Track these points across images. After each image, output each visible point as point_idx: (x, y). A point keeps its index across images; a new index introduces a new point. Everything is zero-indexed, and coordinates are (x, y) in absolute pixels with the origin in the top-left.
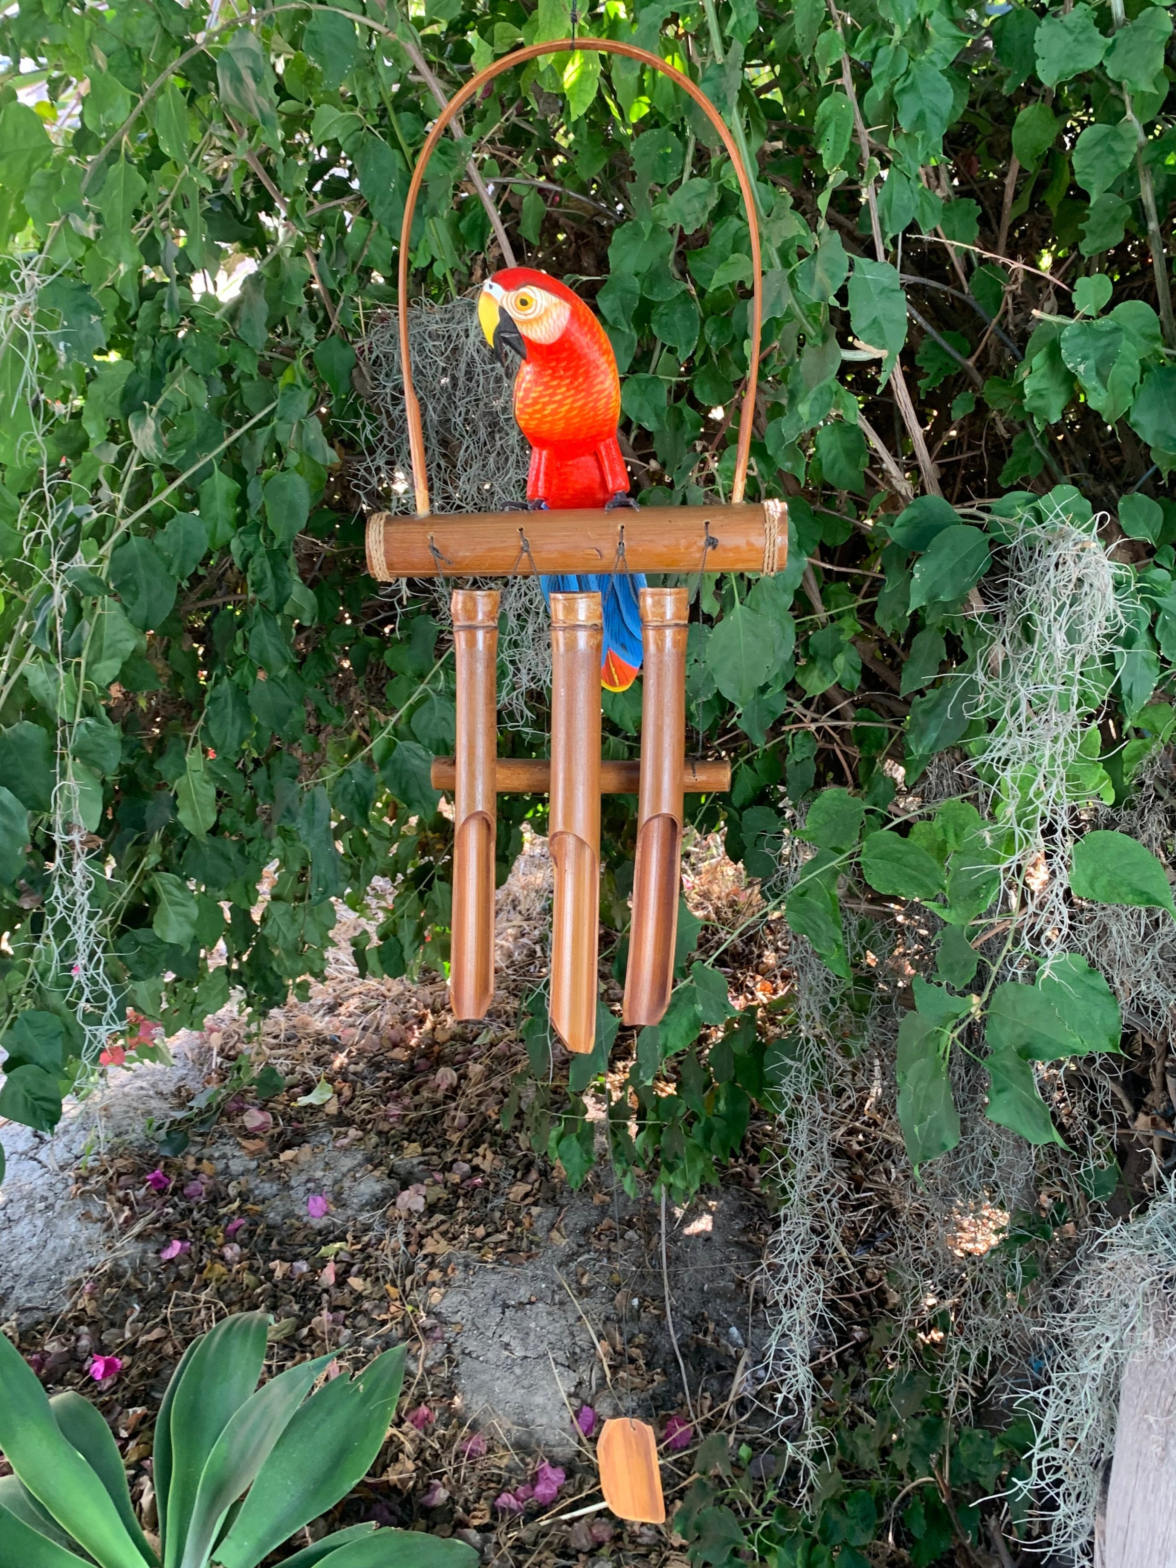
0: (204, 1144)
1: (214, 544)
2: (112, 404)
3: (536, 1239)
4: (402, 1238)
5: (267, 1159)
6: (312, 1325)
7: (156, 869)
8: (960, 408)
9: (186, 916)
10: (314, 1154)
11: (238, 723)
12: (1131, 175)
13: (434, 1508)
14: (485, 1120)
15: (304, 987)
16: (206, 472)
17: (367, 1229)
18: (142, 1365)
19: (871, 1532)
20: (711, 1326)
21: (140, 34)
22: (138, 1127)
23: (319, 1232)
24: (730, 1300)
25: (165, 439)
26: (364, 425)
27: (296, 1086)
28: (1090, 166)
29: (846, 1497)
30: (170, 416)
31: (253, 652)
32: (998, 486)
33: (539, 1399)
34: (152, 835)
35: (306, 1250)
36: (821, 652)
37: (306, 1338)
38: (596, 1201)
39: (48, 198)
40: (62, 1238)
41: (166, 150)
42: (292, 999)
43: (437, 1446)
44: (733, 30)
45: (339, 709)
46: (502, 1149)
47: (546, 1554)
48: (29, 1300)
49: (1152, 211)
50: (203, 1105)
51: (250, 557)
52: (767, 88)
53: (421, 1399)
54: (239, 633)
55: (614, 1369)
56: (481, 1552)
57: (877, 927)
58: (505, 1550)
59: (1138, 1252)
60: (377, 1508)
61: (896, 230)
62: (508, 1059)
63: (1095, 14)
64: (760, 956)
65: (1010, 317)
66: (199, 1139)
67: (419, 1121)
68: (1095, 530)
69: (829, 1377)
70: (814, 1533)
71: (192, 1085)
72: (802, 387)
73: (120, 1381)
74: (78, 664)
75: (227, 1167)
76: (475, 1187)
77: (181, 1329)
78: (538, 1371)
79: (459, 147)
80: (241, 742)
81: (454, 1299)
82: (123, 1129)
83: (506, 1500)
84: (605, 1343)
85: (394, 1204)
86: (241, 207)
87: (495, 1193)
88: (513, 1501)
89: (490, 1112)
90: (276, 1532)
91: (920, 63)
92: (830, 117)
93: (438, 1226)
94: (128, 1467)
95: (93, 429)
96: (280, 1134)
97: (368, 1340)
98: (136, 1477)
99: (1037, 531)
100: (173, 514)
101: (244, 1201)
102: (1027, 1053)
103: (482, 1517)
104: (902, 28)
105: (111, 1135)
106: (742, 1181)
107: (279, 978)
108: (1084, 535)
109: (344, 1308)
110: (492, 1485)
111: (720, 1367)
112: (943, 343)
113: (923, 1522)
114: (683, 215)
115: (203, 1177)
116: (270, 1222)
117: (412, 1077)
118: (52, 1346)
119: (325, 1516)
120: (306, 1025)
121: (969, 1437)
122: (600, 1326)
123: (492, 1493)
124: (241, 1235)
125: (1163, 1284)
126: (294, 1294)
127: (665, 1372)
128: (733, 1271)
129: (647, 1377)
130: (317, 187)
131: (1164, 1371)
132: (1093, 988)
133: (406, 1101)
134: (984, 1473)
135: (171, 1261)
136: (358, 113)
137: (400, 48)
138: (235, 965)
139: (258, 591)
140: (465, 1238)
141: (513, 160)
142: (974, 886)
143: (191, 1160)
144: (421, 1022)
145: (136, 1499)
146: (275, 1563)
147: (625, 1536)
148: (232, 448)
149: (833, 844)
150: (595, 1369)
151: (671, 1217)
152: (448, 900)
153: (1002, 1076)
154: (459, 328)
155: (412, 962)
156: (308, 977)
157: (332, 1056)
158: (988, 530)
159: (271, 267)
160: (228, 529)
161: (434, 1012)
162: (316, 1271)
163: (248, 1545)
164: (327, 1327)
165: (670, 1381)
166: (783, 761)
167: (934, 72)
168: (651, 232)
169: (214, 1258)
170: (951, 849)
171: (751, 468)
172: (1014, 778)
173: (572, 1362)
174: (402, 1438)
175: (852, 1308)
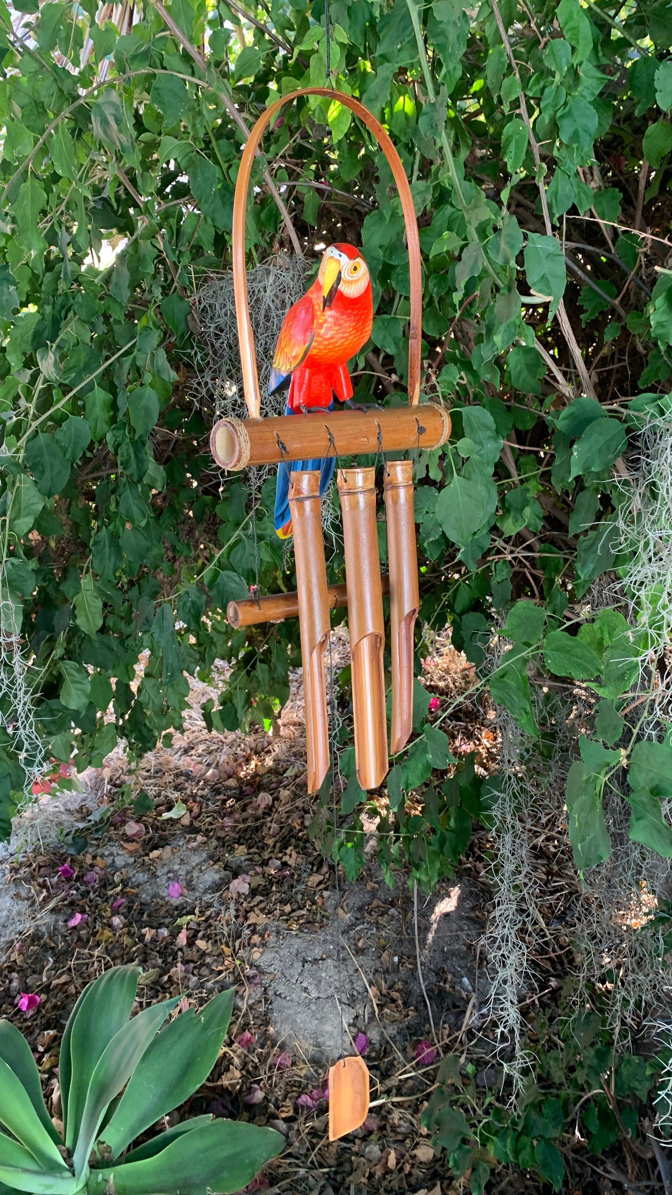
0: (98, 846)
1: (95, 437)
2: (26, 342)
3: (326, 914)
4: (233, 912)
5: (141, 856)
6: (171, 974)
7: (62, 659)
8: (610, 334)
9: (82, 690)
10: (173, 853)
11: (113, 559)
13: (254, 1105)
14: (291, 830)
15: (168, 737)
16: (90, 388)
17: (209, 906)
18: (54, 1001)
19: (560, 1127)
20: (450, 977)
21: (43, 93)
22: (53, 834)
23: (176, 908)
24: (462, 958)
25: (61, 366)
26: (196, 353)
27: (162, 805)
29: (541, 1102)
30: (65, 350)
31: (122, 510)
32: (637, 388)
33: (328, 1028)
34: (59, 634)
35: (167, 921)
36: (515, 505)
37: (166, 982)
38: (369, 888)
41: (60, 172)
42: (159, 744)
43: (257, 1061)
44: (445, 77)
45: (188, 546)
46: (303, 850)
50: (98, 819)
51: (119, 445)
52: (477, 113)
53: (245, 1027)
54: (113, 497)
55: (381, 1006)
56: (287, 1136)
57: (558, 698)
58: (303, 1135)
60: (215, 1104)
61: (561, 211)
64: (485, 713)
65: (643, 271)
66: (94, 842)
67: (246, 830)
69: (532, 1014)
70: (519, 1128)
71: (90, 805)
72: (496, 322)
73: (39, 1011)
74: (4, 521)
75: (114, 862)
76: (284, 877)
77: (81, 975)
78: (328, 1007)
79: (258, 163)
80: (115, 571)
81: (269, 956)
82: (43, 835)
83: (304, 1099)
84: (375, 988)
85: (228, 888)
86: (115, 205)
87: (298, 881)
88: (309, 1100)
89: (295, 824)
90: (143, 1120)
91: (574, 97)
92: (511, 136)
93: (257, 905)
94: (44, 1072)
95: (14, 360)
96: (150, 839)
97: (209, 984)
98: (49, 1079)
99: (659, 421)
100: (67, 417)
101: (125, 886)
102: (657, 792)
103: (287, 1112)
104: (561, 73)
105: (34, 840)
106: (472, 874)
107: (150, 730)
109: (193, 961)
110: (295, 1089)
111: (455, 1006)
112: (597, 288)
113: (597, 1122)
115: (97, 869)
116: (143, 900)
117: (241, 799)
119: (178, 1109)
120: (168, 762)
121: (628, 1061)
122: (371, 976)
123: (295, 1094)
124: (122, 910)
126: (158, 952)
127: (416, 1010)
128: (464, 937)
129: (404, 1013)
130: (168, 190)
133: (237, 816)
134: (639, 1087)
135: (75, 928)
136: (190, 141)
137: (217, 97)
138: (121, 722)
139: (125, 468)
140: (277, 913)
141: (298, 170)
142: (620, 672)
143: (89, 857)
144: (248, 760)
145: (48, 1096)
146: (143, 1142)
147: (388, 1127)
148: (107, 371)
149: (524, 640)
150: (368, 1006)
151: (421, 899)
152: (267, 677)
153: (640, 808)
154: (260, 285)
155: (244, 719)
156: (171, 730)
157: (186, 785)
158: (625, 421)
159: (135, 244)
160: (105, 426)
161: (256, 753)
162: (174, 935)
163: (124, 1130)
164: (180, 975)
165: (420, 1016)
166: (489, 582)
167: (584, 103)
168: (390, 219)
169: (104, 926)
170: (606, 645)
171: (462, 378)
172: (647, 596)
173: (352, 1002)
174: (232, 1054)
175: (549, 965)
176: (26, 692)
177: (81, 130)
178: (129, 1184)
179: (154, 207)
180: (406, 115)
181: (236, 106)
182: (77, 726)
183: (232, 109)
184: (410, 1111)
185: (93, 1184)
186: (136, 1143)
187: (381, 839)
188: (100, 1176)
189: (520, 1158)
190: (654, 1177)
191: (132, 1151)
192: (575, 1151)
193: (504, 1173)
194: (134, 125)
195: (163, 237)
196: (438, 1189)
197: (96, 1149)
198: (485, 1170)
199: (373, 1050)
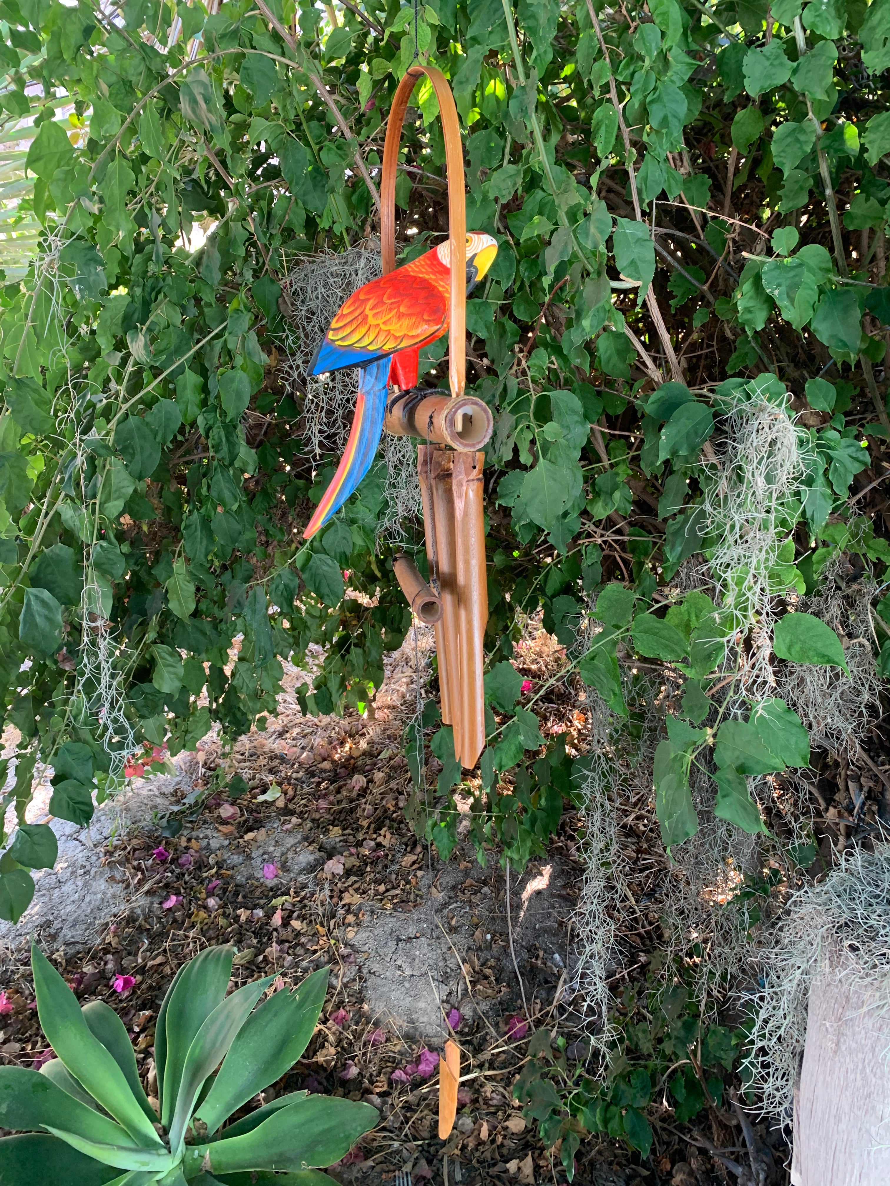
0: (193, 828)
1: (186, 419)
2: (116, 325)
3: (420, 893)
4: (327, 892)
5: (236, 838)
6: (266, 954)
7: (154, 642)
8: (699, 320)
9: (174, 673)
10: (268, 835)
11: (205, 542)
12: (813, 157)
13: (349, 1080)
14: (385, 811)
15: (263, 720)
16: (180, 370)
17: (304, 886)
18: (149, 982)
19: (648, 1097)
20: (541, 953)
21: (131, 71)
22: (148, 818)
23: (271, 889)
24: (554, 935)
25: (152, 348)
26: (287, 337)
27: (256, 788)
28: (783, 151)
29: (630, 1072)
30: (155, 333)
31: (214, 494)
32: (725, 373)
33: (422, 1005)
34: (151, 618)
35: (262, 902)
36: (605, 489)
37: (261, 962)
38: (462, 867)
39: (66, 187)
40: (95, 894)
41: (147, 152)
42: (253, 728)
43: (351, 1037)
44: (535, 60)
45: (281, 530)
46: (397, 832)
47: (426, 1112)
48: (73, 937)
49: (828, 181)
50: (192, 802)
51: (210, 428)
52: (568, 98)
53: (340, 1004)
54: (204, 481)
55: (473, 983)
56: (381, 1111)
57: (646, 679)
58: (397, 1109)
59: (818, 908)
60: (309, 1080)
61: (650, 196)
62: (401, 769)
63: (785, 46)
64: (576, 695)
65: (731, 256)
66: (189, 825)
67: (340, 812)
68: (784, 405)
69: (621, 989)
70: (608, 1098)
71: (185, 788)
72: (585, 307)
73: (134, 992)
74: (95, 504)
75: (209, 844)
76: (379, 858)
77: (176, 956)
78: (421, 984)
79: (349, 145)
80: (206, 555)
81: (363, 935)
82: (137, 818)
83: (398, 1074)
84: (468, 966)
85: (323, 869)
86: (205, 187)
87: (392, 861)
88: (403, 1075)
89: (389, 805)
90: (238, 1098)
91: (664, 82)
92: (601, 120)
93: (352, 885)
94: (140, 1052)
95: (104, 343)
96: (245, 821)
97: (304, 964)
98: (144, 1059)
99: (745, 406)
100: (158, 400)
101: (220, 868)
102: (742, 770)
103: (382, 1087)
104: (651, 58)
105: (129, 823)
106: (562, 853)
107: (244, 714)
108: (776, 409)
109: (288, 941)
110: (389, 1064)
111: (547, 982)
112: (686, 274)
113: (684, 1091)
114: (500, 190)
115: (192, 851)
116: (238, 882)
117: (335, 781)
118: (88, 969)
119: (273, 1086)
120: (263, 746)
121: (714, 1032)
122: (464, 954)
123: (389, 1069)
124: (217, 891)
125: (835, 930)
126: (253, 932)
127: (509, 986)
128: (556, 914)
129: (496, 989)
130: (259, 172)
131: (837, 991)
132: (790, 722)
133: (331, 798)
134: (725, 1057)
135: (170, 909)
136: (280, 122)
137: (308, 78)
138: (214, 706)
139: (216, 452)
140: (371, 892)
142: (706, 653)
143: (184, 840)
144: (342, 743)
145: (144, 1075)
146: (239, 1118)
147: (481, 1100)
148: (198, 352)
149: (614, 622)
150: (461, 983)
151: (514, 877)
152: (361, 660)
153: (725, 786)
154: (351, 269)
155: (339, 703)
156: (265, 713)
157: (281, 768)
158: (713, 406)
159: (226, 226)
160: (196, 410)
161: (351, 736)
162: (269, 916)
163: (219, 1107)
164: (276, 955)
165: (512, 992)
166: (579, 565)
167: (674, 88)
168: (482, 202)
169: (199, 907)
170: (693, 626)
171: (552, 363)
172: (733, 578)
173: (445, 979)
174: (327, 1032)
175: (638, 940)
177: (170, 110)
178: (224, 1159)
179: (244, 189)
180: (497, 97)
181: (328, 88)
182: (170, 710)
183: (323, 90)
184: (503, 1084)
185: (189, 1160)
186: (232, 1119)
187: (474, 819)
188: (196, 1152)
189: (610, 1127)
190: (738, 1143)
191: (228, 1128)
192: (663, 1120)
193: (593, 1142)
194: (224, 105)
195: (254, 220)
196: (529, 1159)
197: (192, 1126)
198: (575, 1139)
199: (466, 1025)
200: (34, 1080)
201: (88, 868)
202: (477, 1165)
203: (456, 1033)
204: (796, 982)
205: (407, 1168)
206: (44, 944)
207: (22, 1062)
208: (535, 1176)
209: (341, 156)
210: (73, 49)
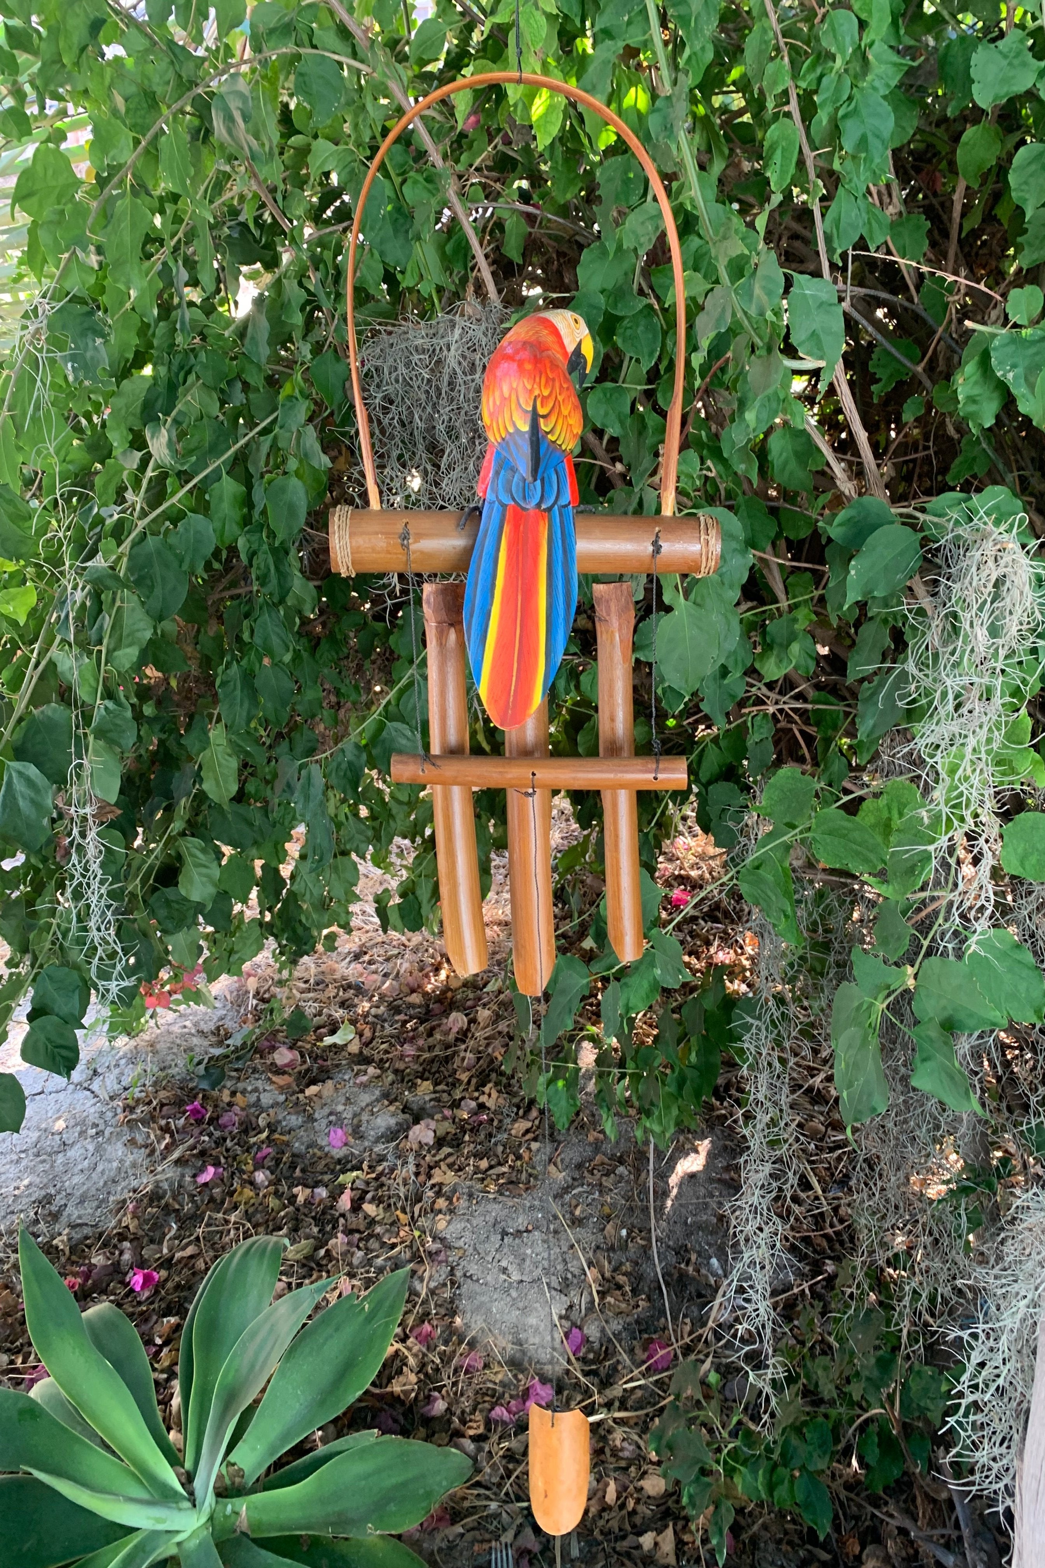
0: (239, 1079)
1: (222, 541)
2: (134, 415)
3: (535, 1172)
4: (412, 1168)
5: (294, 1093)
6: (329, 1247)
7: (183, 834)
8: (912, 412)
9: (211, 878)
10: (336, 1090)
11: (246, 705)
13: (433, 1418)
14: (492, 1062)
15: (332, 937)
16: (216, 476)
17: (382, 1159)
18: (177, 1279)
19: (828, 1456)
20: (694, 1257)
21: (156, 79)
22: (181, 1063)
23: (339, 1161)
24: (711, 1233)
25: (179, 447)
27: (323, 1027)
28: (1026, 183)
29: (805, 1423)
30: (185, 425)
31: (258, 640)
33: (532, 1321)
34: (180, 802)
35: (326, 1178)
36: (778, 640)
37: (323, 1258)
38: (591, 1139)
40: (110, 1161)
42: (320, 947)
43: (438, 1361)
44: (690, 60)
45: (356, 688)
46: (507, 1087)
48: (80, 1217)
50: (239, 1043)
51: (254, 553)
52: (741, 112)
53: (424, 1317)
54: (246, 623)
55: (602, 1294)
56: (475, 1460)
57: (834, 896)
58: (496, 1459)
60: (383, 1416)
61: (845, 244)
63: (1031, 39)
65: (953, 327)
66: (234, 1074)
67: (432, 1061)
68: (1015, 531)
70: (775, 1456)
71: (229, 1024)
72: (751, 395)
73: (157, 1292)
74: (100, 652)
75: (259, 1100)
76: (481, 1123)
77: (212, 1246)
78: (533, 1294)
79: (440, 176)
80: (248, 722)
81: (458, 1226)
82: (167, 1064)
83: (499, 1412)
84: (595, 1271)
85: (406, 1137)
86: (257, 233)
87: (499, 1128)
88: (506, 1413)
89: (496, 1054)
90: (285, 1437)
91: (862, 89)
92: (777, 142)
93: (445, 1158)
94: (162, 1371)
95: (117, 439)
96: (308, 1070)
97: (379, 1261)
98: (168, 1380)
99: (964, 531)
100: (185, 515)
101: (272, 1131)
102: (952, 1025)
103: (476, 1428)
104: (843, 59)
105: (155, 1069)
106: (727, 1123)
107: (308, 929)
108: (1005, 535)
109: (358, 1231)
110: (487, 1398)
111: (700, 1295)
112: (893, 351)
113: (877, 1450)
114: (637, 237)
115: (236, 1109)
116: (295, 1151)
117: (427, 1020)
118: (98, 1260)
119: (335, 1421)
120: (333, 971)
121: (919, 1373)
122: (591, 1254)
123: (487, 1405)
124: (268, 1162)
126: (314, 1218)
127: (649, 1299)
128: (715, 1206)
129: (632, 1303)
130: (329, 213)
132: (1019, 962)
133: (421, 1042)
134: (932, 1407)
135: (206, 1184)
136: (351, 147)
137: (387, 88)
138: (268, 917)
139: (263, 585)
140: (470, 1169)
141: (498, 186)
142: (909, 864)
143: (226, 1092)
144: (437, 969)
145: (165, 1402)
146: (288, 1463)
147: (607, 1451)
148: (239, 454)
149: (787, 820)
150: (585, 1293)
151: (659, 1155)
153: (927, 1046)
154: (442, 342)
155: (431, 916)
156: (334, 928)
157: (356, 1000)
158: (922, 530)
159: (278, 285)
160: (236, 529)
161: (449, 960)
162: (335, 1196)
163: (261, 1448)
164: (341, 1249)
165: (654, 1307)
166: (744, 741)
167: (877, 98)
168: (616, 253)
169: (244, 1183)
170: (894, 827)
171: (709, 469)
172: (944, 764)
173: (565, 1287)
174: (406, 1353)
175: (825, 1244)
176: (102, 882)
177: (207, 131)
178: (265, 1518)
179: (303, 235)
180: (638, 111)
182: (208, 922)
183: (404, 102)
184: (638, 1430)
185: (219, 1516)
186: (278, 1464)
187: (601, 1076)
188: (229, 1507)
189: (775, 1494)
190: (950, 1524)
191: (272, 1476)
192: (848, 1487)
193: (757, 1513)
194: (279, 124)
196: (670, 1532)
197: (224, 1472)
198: (728, 1510)
199: (590, 1350)
200: (20, 1405)
201: (102, 1127)
202: (600, 1538)
203: (578, 1359)
204: (1019, 1316)
205: (508, 1537)
206: (42, 1226)
207: (10, 1379)
208: (677, 1555)
209: (429, 191)
210: (76, 50)
